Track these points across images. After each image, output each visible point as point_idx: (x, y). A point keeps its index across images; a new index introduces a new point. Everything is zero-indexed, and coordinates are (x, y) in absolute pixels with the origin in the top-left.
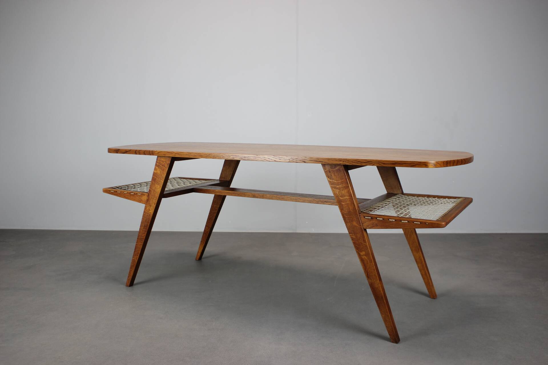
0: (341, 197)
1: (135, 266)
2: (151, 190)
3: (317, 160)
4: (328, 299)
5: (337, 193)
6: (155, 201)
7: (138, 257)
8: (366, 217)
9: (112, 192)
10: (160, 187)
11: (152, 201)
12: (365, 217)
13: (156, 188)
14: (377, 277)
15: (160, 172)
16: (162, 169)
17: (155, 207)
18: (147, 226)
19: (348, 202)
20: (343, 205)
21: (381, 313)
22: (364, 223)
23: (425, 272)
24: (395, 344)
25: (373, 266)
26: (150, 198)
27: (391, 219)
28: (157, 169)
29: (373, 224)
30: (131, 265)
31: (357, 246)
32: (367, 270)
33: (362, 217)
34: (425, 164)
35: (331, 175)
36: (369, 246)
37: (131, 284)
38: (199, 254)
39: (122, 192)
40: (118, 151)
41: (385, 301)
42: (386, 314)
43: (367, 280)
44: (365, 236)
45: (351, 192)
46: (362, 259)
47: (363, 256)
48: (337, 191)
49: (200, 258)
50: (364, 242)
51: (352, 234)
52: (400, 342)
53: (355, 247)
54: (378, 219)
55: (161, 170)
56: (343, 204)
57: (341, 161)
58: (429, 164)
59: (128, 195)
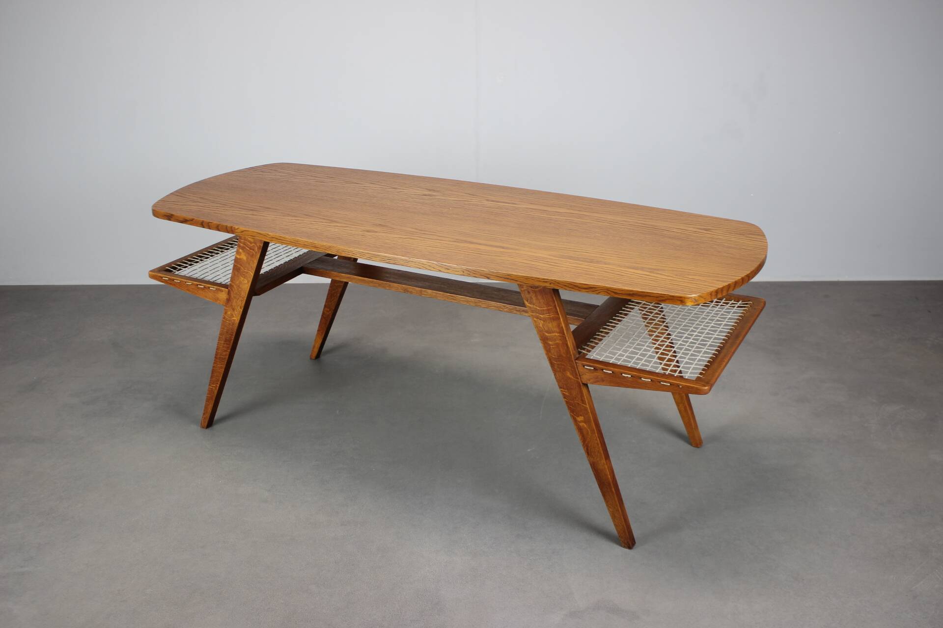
0: (547, 332)
1: (214, 399)
2: (233, 284)
3: (507, 277)
4: (529, 450)
5: (541, 326)
6: (240, 303)
7: (218, 385)
8: (586, 367)
9: (165, 280)
10: (248, 282)
11: (236, 302)
12: (584, 366)
13: (240, 283)
14: (603, 455)
15: (247, 258)
16: (249, 254)
17: (241, 313)
18: (230, 341)
19: (557, 342)
20: (549, 345)
21: (607, 506)
22: (583, 375)
23: (685, 407)
24: (627, 550)
25: (596, 440)
26: (232, 297)
27: (624, 374)
28: (241, 253)
29: (596, 378)
30: (207, 396)
31: (571, 407)
32: (586, 442)
33: (580, 365)
34: (681, 299)
35: (531, 298)
36: (591, 409)
37: (210, 423)
38: (316, 350)
39: (182, 281)
40: (171, 217)
41: (613, 489)
42: (615, 508)
43: (587, 457)
44: (584, 394)
45: (562, 327)
46: (578, 427)
47: (581, 422)
48: (541, 323)
49: (318, 356)
50: (583, 403)
51: (564, 389)
52: (635, 546)
53: (569, 408)
54: (604, 371)
55: (247, 255)
56: (550, 343)
57: (546, 282)
58: (686, 300)
59: (193, 287)
